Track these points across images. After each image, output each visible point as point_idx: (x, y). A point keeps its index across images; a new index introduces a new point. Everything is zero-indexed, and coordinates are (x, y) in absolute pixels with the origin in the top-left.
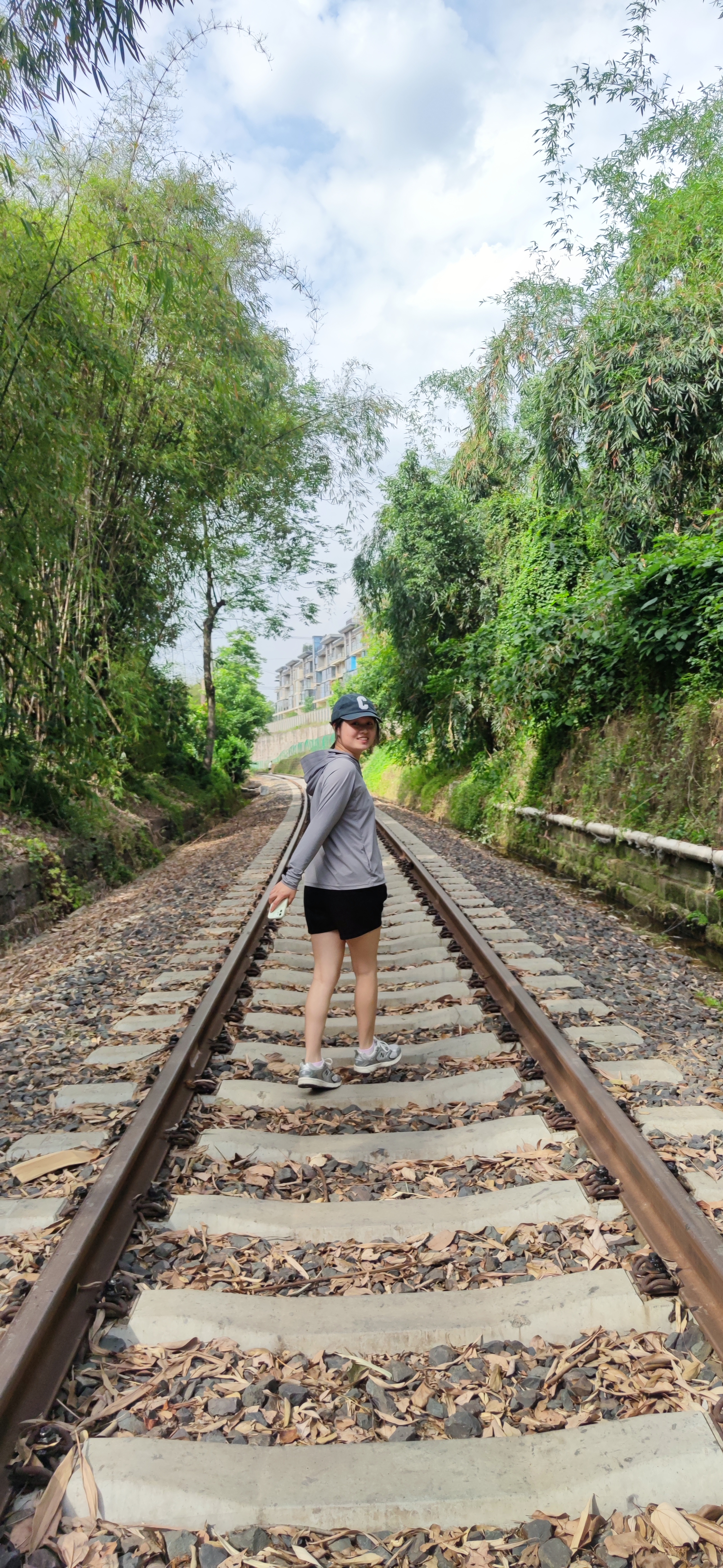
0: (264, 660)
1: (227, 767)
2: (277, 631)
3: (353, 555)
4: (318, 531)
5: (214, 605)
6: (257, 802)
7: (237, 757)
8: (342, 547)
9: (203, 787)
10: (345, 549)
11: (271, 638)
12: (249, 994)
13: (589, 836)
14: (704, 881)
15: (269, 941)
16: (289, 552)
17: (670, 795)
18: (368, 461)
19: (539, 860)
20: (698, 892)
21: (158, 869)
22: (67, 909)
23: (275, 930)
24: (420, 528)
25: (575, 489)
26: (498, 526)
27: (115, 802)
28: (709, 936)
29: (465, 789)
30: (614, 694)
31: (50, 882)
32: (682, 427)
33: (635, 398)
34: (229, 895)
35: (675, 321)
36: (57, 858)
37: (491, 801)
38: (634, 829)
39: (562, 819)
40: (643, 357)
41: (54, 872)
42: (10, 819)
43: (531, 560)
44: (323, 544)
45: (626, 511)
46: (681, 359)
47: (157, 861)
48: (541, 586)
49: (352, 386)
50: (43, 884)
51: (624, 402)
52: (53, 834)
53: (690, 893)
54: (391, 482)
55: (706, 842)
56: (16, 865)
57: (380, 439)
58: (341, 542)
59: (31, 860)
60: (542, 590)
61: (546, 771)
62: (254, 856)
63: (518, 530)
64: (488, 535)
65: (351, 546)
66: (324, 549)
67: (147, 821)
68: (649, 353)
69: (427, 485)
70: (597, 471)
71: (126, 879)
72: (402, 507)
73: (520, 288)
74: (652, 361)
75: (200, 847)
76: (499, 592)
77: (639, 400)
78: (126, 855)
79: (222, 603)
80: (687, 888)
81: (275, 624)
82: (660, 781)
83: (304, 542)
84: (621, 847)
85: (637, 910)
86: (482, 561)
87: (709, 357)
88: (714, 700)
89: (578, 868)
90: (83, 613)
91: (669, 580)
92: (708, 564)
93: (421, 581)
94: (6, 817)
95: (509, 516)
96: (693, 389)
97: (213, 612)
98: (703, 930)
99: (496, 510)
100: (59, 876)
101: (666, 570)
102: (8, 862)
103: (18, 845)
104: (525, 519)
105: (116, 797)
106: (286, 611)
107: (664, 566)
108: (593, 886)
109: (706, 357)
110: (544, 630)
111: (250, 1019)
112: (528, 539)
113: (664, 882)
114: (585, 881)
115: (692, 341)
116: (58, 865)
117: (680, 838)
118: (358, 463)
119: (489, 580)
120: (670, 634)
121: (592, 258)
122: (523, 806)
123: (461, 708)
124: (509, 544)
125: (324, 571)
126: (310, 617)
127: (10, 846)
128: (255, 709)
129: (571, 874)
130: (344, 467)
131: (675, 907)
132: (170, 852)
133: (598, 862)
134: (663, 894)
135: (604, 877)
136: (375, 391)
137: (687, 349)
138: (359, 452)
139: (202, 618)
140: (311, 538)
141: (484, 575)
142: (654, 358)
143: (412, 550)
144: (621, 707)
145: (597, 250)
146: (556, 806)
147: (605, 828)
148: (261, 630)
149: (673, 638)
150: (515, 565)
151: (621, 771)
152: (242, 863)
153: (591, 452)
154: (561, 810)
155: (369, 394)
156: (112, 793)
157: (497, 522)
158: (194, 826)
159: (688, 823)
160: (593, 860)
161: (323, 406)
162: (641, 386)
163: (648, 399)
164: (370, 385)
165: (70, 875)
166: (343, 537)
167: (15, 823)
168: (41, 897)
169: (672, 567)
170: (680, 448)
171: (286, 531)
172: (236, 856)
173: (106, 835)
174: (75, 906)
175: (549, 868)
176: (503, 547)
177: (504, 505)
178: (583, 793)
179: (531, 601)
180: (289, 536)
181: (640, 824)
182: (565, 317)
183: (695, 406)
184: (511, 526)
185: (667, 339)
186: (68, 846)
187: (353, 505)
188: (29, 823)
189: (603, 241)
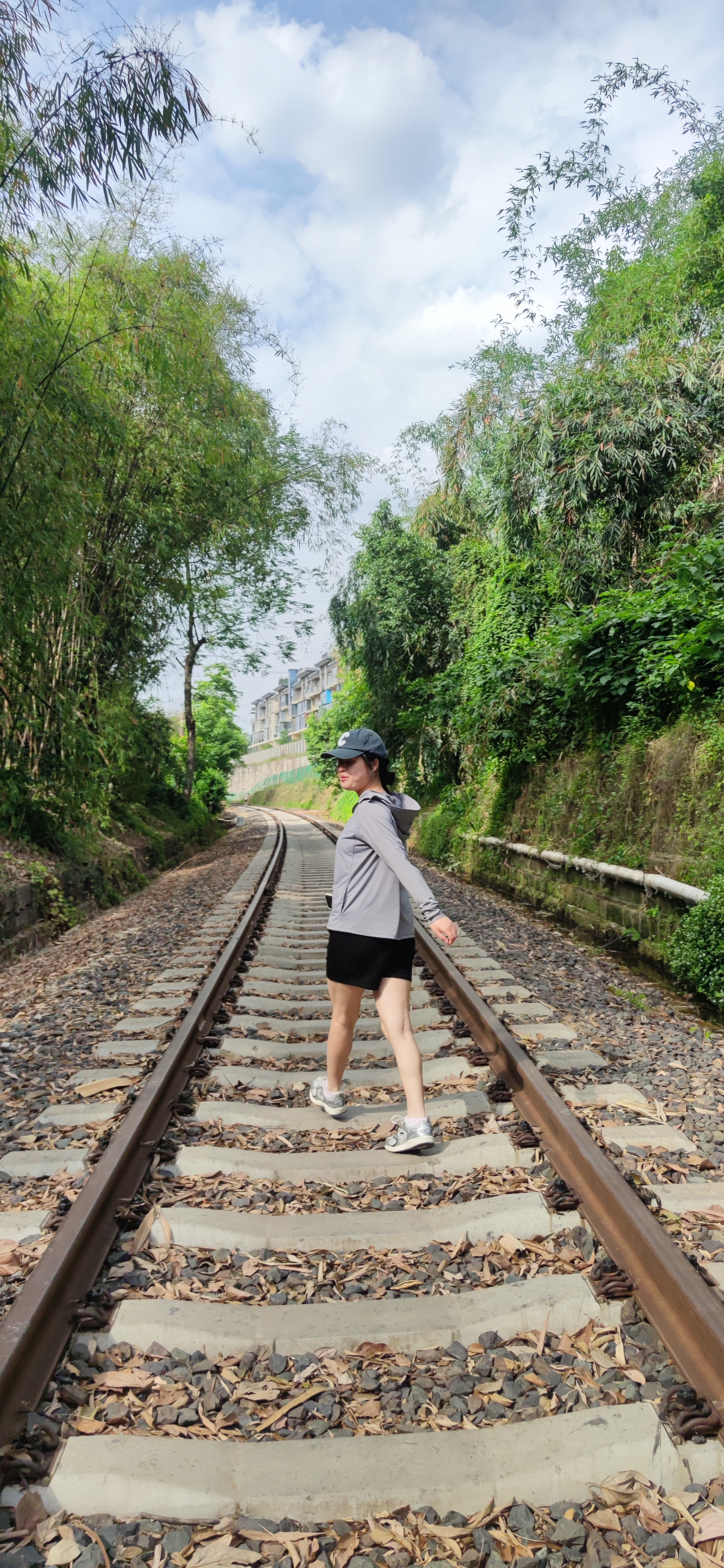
0: (241, 693)
1: (205, 799)
2: (255, 667)
3: (330, 596)
4: (296, 573)
5: (196, 643)
6: (233, 833)
7: (215, 788)
8: (319, 588)
9: (182, 817)
10: (322, 590)
11: (250, 674)
12: (240, 984)
13: (543, 862)
14: (638, 901)
15: (254, 947)
16: (268, 594)
17: (612, 825)
18: (344, 512)
19: (499, 886)
20: (633, 911)
21: (145, 892)
22: (64, 927)
23: (258, 939)
24: (392, 572)
25: (534, 544)
26: (466, 571)
27: (102, 830)
28: (641, 950)
29: (433, 820)
30: (567, 734)
31: (48, 901)
32: (631, 489)
33: (588, 463)
34: (216, 912)
35: (625, 392)
36: (56, 880)
37: (458, 831)
38: (581, 856)
39: (520, 847)
40: (596, 425)
41: (52, 892)
42: (11, 845)
43: (495, 605)
44: (301, 585)
45: (580, 565)
46: (630, 428)
47: (141, 887)
48: (505, 630)
49: (330, 443)
50: (43, 903)
51: (578, 466)
52: (49, 858)
53: (627, 912)
54: (365, 531)
55: (640, 867)
56: (21, 885)
57: (355, 493)
58: (318, 584)
59: (32, 881)
60: (506, 633)
61: (507, 803)
62: (235, 880)
63: (485, 575)
64: (457, 580)
65: (328, 587)
66: (301, 590)
67: (132, 848)
68: (602, 421)
69: (399, 532)
70: (554, 528)
71: (114, 902)
72: (375, 553)
73: (486, 354)
74: (605, 429)
75: (182, 874)
76: (466, 633)
77: (592, 465)
78: (114, 880)
79: (203, 641)
80: (624, 908)
81: (253, 661)
82: (604, 812)
83: (282, 584)
84: (571, 873)
85: (581, 928)
86: (450, 604)
87: (656, 426)
88: (649, 740)
89: (533, 893)
90: (75, 653)
91: (612, 632)
92: (646, 619)
93: (392, 623)
94: (8, 843)
95: (476, 562)
96: (641, 455)
97: (194, 649)
98: (636, 944)
99: (464, 556)
100: (57, 897)
101: (610, 623)
102: (14, 883)
103: (20, 867)
104: (492, 565)
105: (103, 825)
106: (265, 649)
107: (608, 620)
108: (546, 909)
109: (653, 426)
110: (504, 673)
111: (242, 1001)
112: (493, 586)
113: (606, 903)
114: (539, 904)
115: (641, 412)
116: (56, 887)
117: (619, 864)
118: (334, 515)
119: (457, 622)
120: (613, 680)
121: (553, 329)
122: (486, 836)
123: (431, 743)
124: (475, 589)
125: (301, 612)
126: (287, 655)
127: (14, 868)
128: (232, 742)
129: (527, 898)
130: (321, 518)
131: (613, 925)
132: (154, 877)
133: (551, 887)
134: (604, 915)
135: (556, 901)
136: (351, 448)
137: (636, 418)
138: (335, 504)
139: (183, 655)
140: (289, 580)
141: (453, 617)
142: (606, 426)
143: (384, 593)
144: (572, 745)
145: (557, 322)
146: (515, 836)
147: (556, 855)
148: (240, 667)
149: (616, 684)
150: (481, 609)
151: (572, 803)
152: (224, 886)
153: (548, 510)
154: (520, 839)
155: (345, 451)
156: (99, 823)
157: (465, 567)
158: (174, 854)
159: (626, 850)
160: (546, 885)
161: (302, 456)
162: (593, 453)
163: (600, 464)
164: (347, 442)
165: (66, 896)
166: (320, 579)
167: (16, 847)
168: (41, 915)
169: (615, 621)
170: (629, 508)
171: (266, 574)
172: (218, 880)
173: (96, 860)
174: (70, 924)
175: (508, 893)
176: (471, 591)
177: (472, 552)
178: (539, 823)
179: (496, 643)
180: (269, 579)
181: (586, 851)
182: (527, 382)
183: (642, 471)
184: (478, 571)
185: (618, 409)
186: (63, 869)
187: (330, 552)
188: (28, 849)
189: (563, 313)
